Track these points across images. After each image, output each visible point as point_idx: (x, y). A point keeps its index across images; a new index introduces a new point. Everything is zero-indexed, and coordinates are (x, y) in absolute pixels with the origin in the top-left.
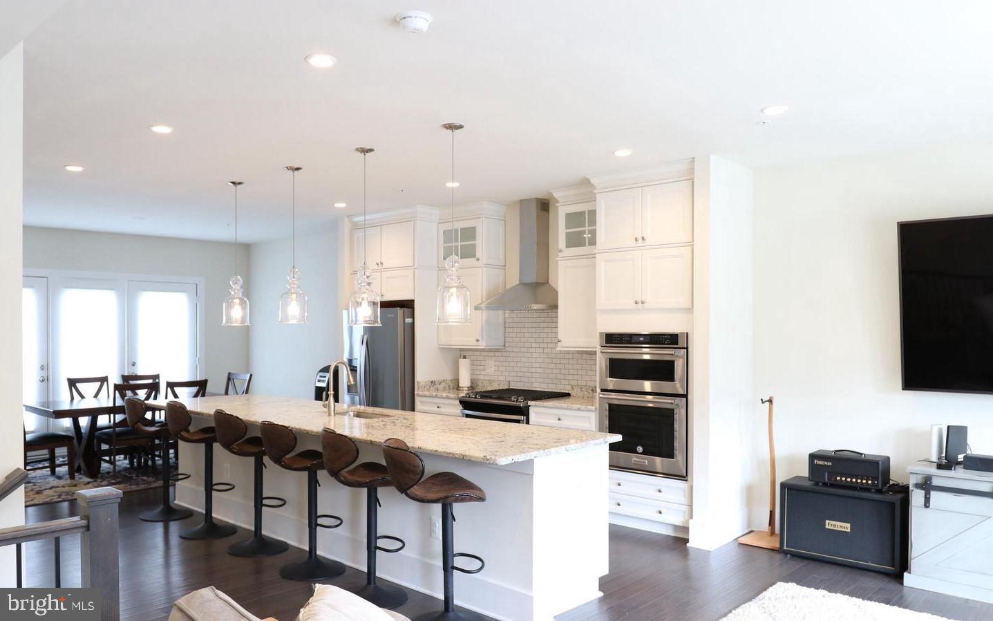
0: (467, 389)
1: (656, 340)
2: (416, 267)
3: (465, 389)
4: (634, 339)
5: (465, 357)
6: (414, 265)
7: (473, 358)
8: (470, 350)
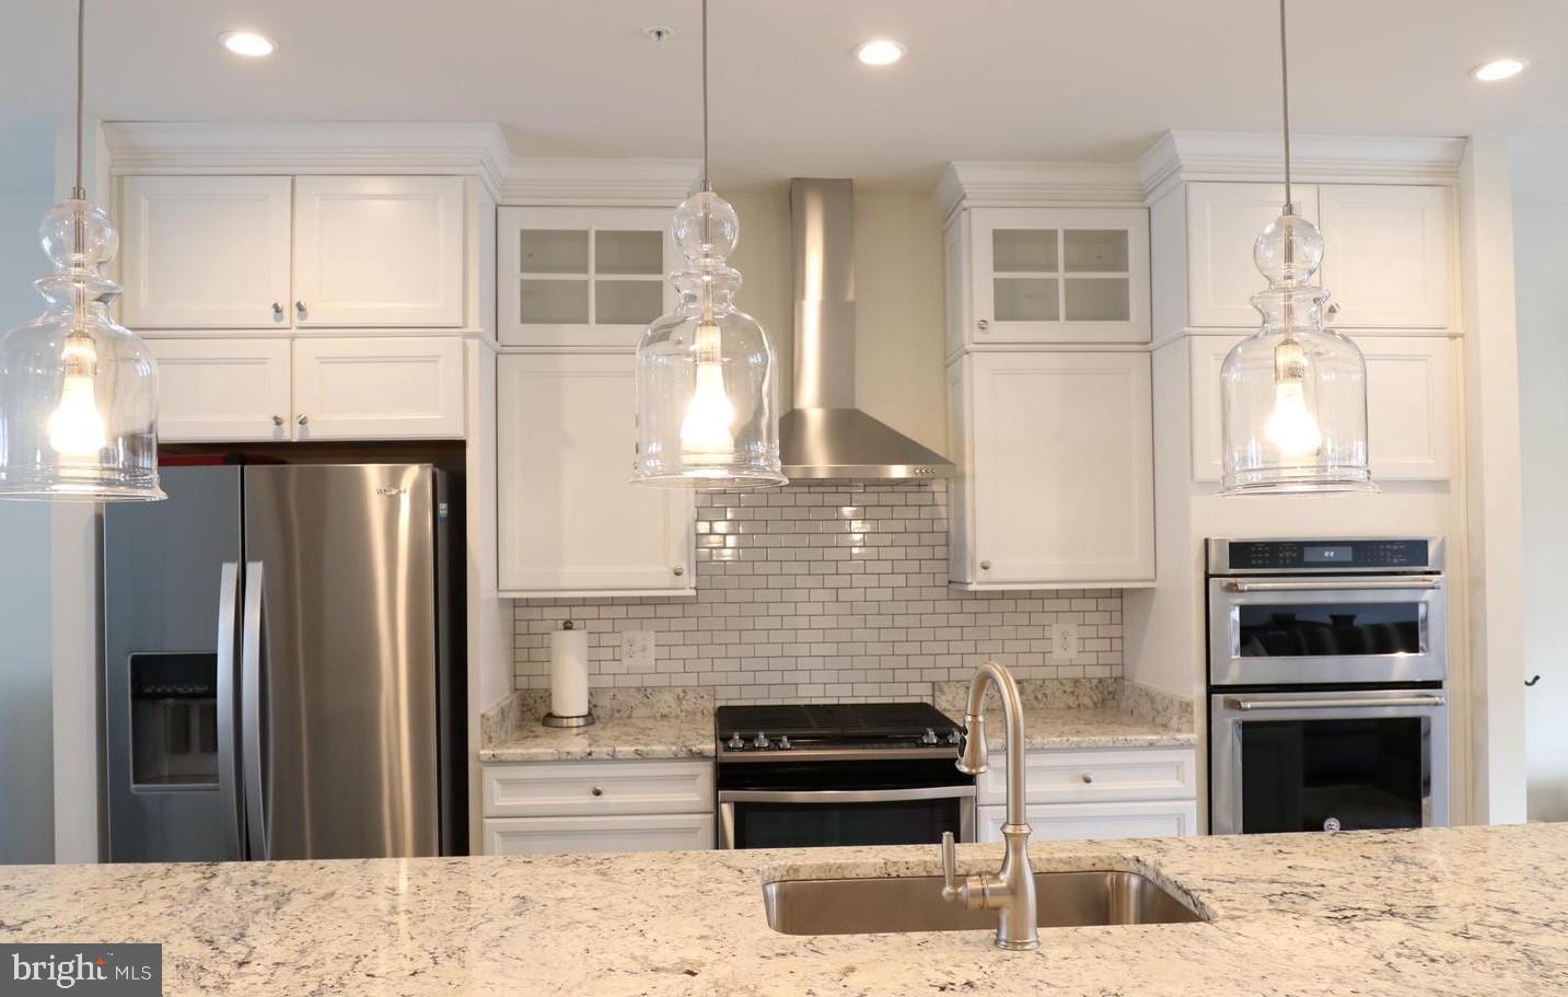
0: (581, 722)
1: (1370, 554)
2: (470, 330)
3: (574, 722)
4: (1309, 555)
5: (568, 626)
6: (465, 325)
7: (593, 625)
8: (584, 602)
